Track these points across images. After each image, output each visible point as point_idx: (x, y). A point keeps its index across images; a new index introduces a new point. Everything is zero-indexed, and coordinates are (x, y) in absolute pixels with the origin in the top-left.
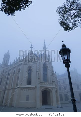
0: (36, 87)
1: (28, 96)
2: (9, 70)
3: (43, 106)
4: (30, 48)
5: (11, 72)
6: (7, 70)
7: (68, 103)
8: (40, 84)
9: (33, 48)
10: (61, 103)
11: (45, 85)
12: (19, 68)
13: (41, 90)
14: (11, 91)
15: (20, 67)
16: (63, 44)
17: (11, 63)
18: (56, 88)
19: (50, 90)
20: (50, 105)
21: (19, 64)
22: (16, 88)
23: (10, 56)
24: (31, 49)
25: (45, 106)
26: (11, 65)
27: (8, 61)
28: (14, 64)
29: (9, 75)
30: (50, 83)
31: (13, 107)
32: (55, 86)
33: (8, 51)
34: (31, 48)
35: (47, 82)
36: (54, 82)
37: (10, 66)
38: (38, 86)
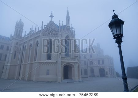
0: (57, 62)
1: (48, 70)
2: (24, 43)
3: (64, 81)
4: (50, 17)
5: (26, 45)
6: (22, 43)
7: (87, 77)
8: (62, 59)
9: (53, 16)
10: (82, 77)
11: (67, 60)
12: (36, 40)
13: (63, 65)
14: (28, 66)
15: (38, 40)
16: (114, 14)
17: (25, 34)
18: (78, 63)
19: (72, 65)
20: (72, 79)
21: (36, 36)
22: (35, 62)
23: (23, 26)
24: (52, 18)
25: (66, 80)
26: (26, 37)
27: (22, 31)
28: (30, 36)
29: (24, 48)
30: (72, 58)
31: (32, 81)
32: (77, 62)
33: (21, 20)
34: (52, 16)
35: (69, 57)
36: (77, 57)
37: (24, 38)
38: (60, 61)
